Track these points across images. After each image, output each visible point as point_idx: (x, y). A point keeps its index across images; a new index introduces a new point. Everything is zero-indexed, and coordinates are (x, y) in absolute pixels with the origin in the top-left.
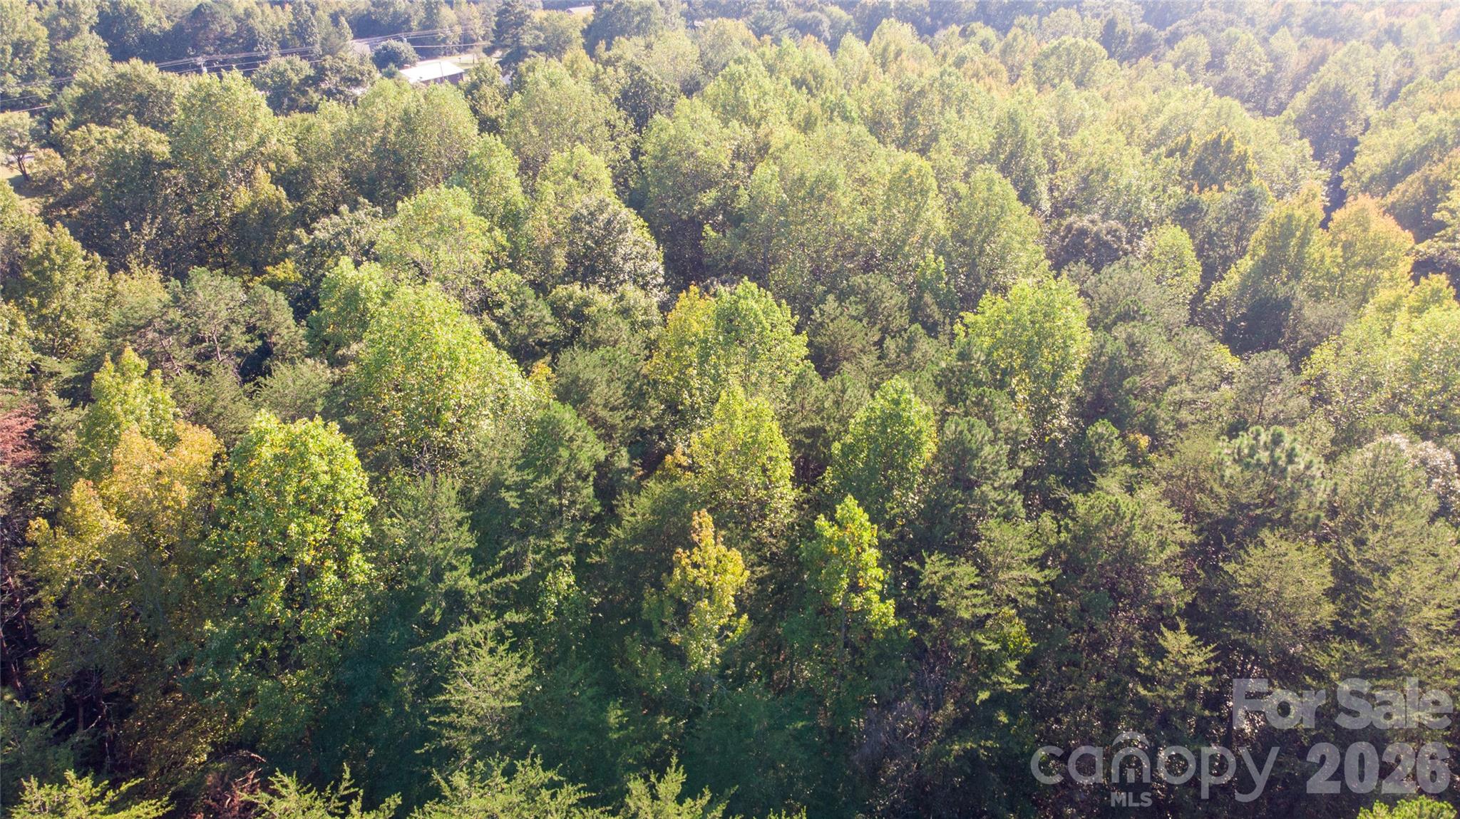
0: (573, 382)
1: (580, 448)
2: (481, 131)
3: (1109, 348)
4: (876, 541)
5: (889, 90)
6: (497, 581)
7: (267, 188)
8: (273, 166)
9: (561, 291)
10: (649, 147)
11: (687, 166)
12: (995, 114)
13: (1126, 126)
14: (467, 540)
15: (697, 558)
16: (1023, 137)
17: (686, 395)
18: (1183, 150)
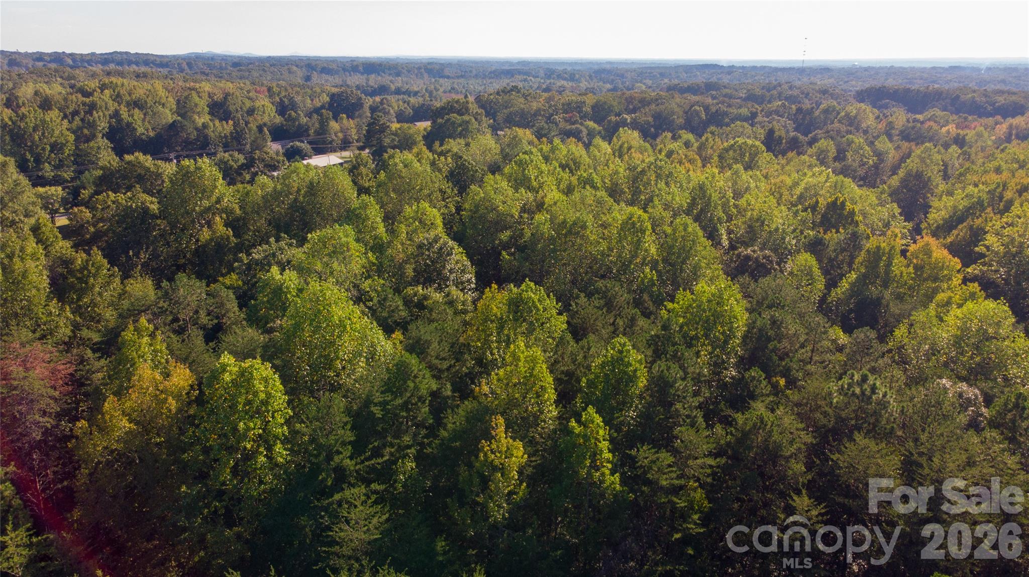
0: (417, 342)
1: (421, 382)
2: (359, 195)
3: (759, 323)
4: (607, 437)
5: (621, 170)
6: (367, 463)
7: (220, 228)
8: (224, 216)
9: (410, 290)
10: (467, 206)
11: (492, 216)
12: (691, 185)
13: (777, 193)
14: (350, 436)
15: (494, 446)
16: (709, 199)
17: (488, 353)
18: (814, 208)
